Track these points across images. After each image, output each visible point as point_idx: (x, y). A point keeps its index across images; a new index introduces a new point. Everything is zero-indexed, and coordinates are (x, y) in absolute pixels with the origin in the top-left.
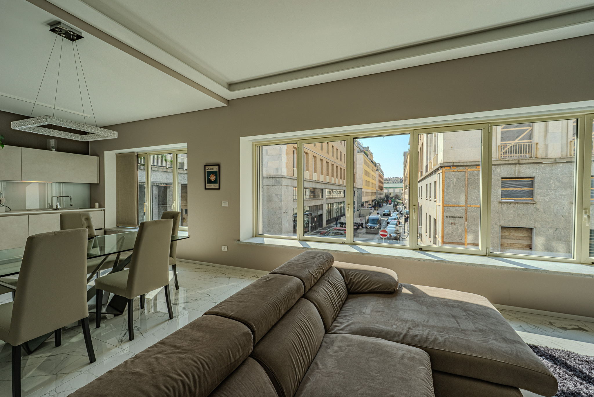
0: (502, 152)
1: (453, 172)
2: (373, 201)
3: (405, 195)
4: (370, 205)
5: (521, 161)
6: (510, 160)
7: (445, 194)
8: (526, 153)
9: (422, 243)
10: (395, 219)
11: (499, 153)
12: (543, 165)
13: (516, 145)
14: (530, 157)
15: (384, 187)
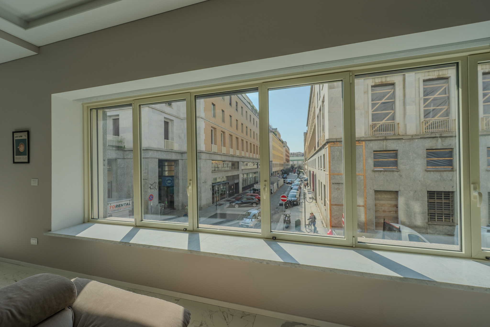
0: (373, 130)
1: (337, 146)
2: (281, 171)
3: (306, 166)
4: (278, 174)
5: (387, 138)
6: (379, 137)
7: (331, 164)
8: (391, 131)
9: (317, 204)
10: (297, 185)
11: (371, 131)
12: (403, 141)
13: (383, 125)
14: (394, 135)
15: (290, 159)
